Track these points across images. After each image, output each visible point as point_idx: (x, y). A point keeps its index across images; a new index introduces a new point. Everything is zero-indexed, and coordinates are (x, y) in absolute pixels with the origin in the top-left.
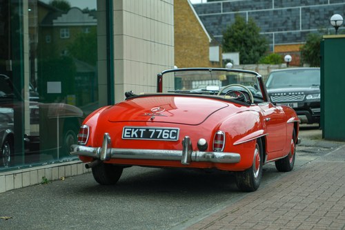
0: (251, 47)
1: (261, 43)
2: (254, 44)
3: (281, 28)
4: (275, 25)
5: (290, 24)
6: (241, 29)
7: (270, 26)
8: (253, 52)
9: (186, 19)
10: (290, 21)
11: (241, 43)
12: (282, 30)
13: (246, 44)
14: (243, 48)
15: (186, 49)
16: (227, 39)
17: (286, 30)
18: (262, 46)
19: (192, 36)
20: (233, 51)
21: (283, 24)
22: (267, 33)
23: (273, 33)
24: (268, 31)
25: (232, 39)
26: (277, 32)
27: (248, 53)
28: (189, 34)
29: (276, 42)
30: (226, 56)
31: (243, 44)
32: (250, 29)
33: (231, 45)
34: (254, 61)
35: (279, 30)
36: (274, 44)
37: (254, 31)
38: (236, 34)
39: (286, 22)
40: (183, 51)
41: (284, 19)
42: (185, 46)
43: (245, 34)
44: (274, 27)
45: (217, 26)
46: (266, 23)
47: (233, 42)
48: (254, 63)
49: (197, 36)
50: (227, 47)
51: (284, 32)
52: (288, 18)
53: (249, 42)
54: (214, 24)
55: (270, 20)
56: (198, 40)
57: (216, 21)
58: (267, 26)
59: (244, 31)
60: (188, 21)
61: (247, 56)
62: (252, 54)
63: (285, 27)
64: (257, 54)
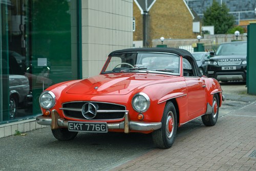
0: (223, 22)
1: (230, 20)
2: (225, 20)
3: (244, 9)
4: (240, 7)
5: (251, 6)
6: (216, 10)
7: (237, 8)
8: (224, 26)
9: (177, 4)
10: (251, 4)
11: (216, 19)
12: (245, 10)
13: (219, 20)
14: (217, 23)
15: (176, 24)
16: (206, 16)
17: (248, 10)
18: (230, 21)
19: (181, 15)
20: (210, 25)
21: (246, 6)
22: (234, 12)
23: (239, 12)
24: (235, 11)
25: (209, 17)
26: (242, 12)
27: (220, 26)
28: (179, 14)
29: (241, 19)
30: (205, 28)
31: (217, 20)
32: (222, 10)
33: (209, 21)
34: (224, 32)
35: (243, 10)
36: (239, 20)
37: (225, 11)
38: (213, 13)
39: (248, 5)
40: (175, 25)
41: (247, 3)
42: (176, 22)
43: (219, 13)
44: (240, 8)
45: (201, 8)
46: (234, 5)
47: (210, 19)
48: (224, 33)
49: (185, 15)
50: (206, 22)
51: (246, 12)
52: (250, 2)
53: (221, 19)
54: (199, 6)
55: (237, 3)
56: (185, 18)
57: (200, 4)
58: (235, 7)
59: (218, 11)
60: (179, 5)
61: (220, 28)
62: (223, 27)
63: (247, 8)
64: (227, 27)
